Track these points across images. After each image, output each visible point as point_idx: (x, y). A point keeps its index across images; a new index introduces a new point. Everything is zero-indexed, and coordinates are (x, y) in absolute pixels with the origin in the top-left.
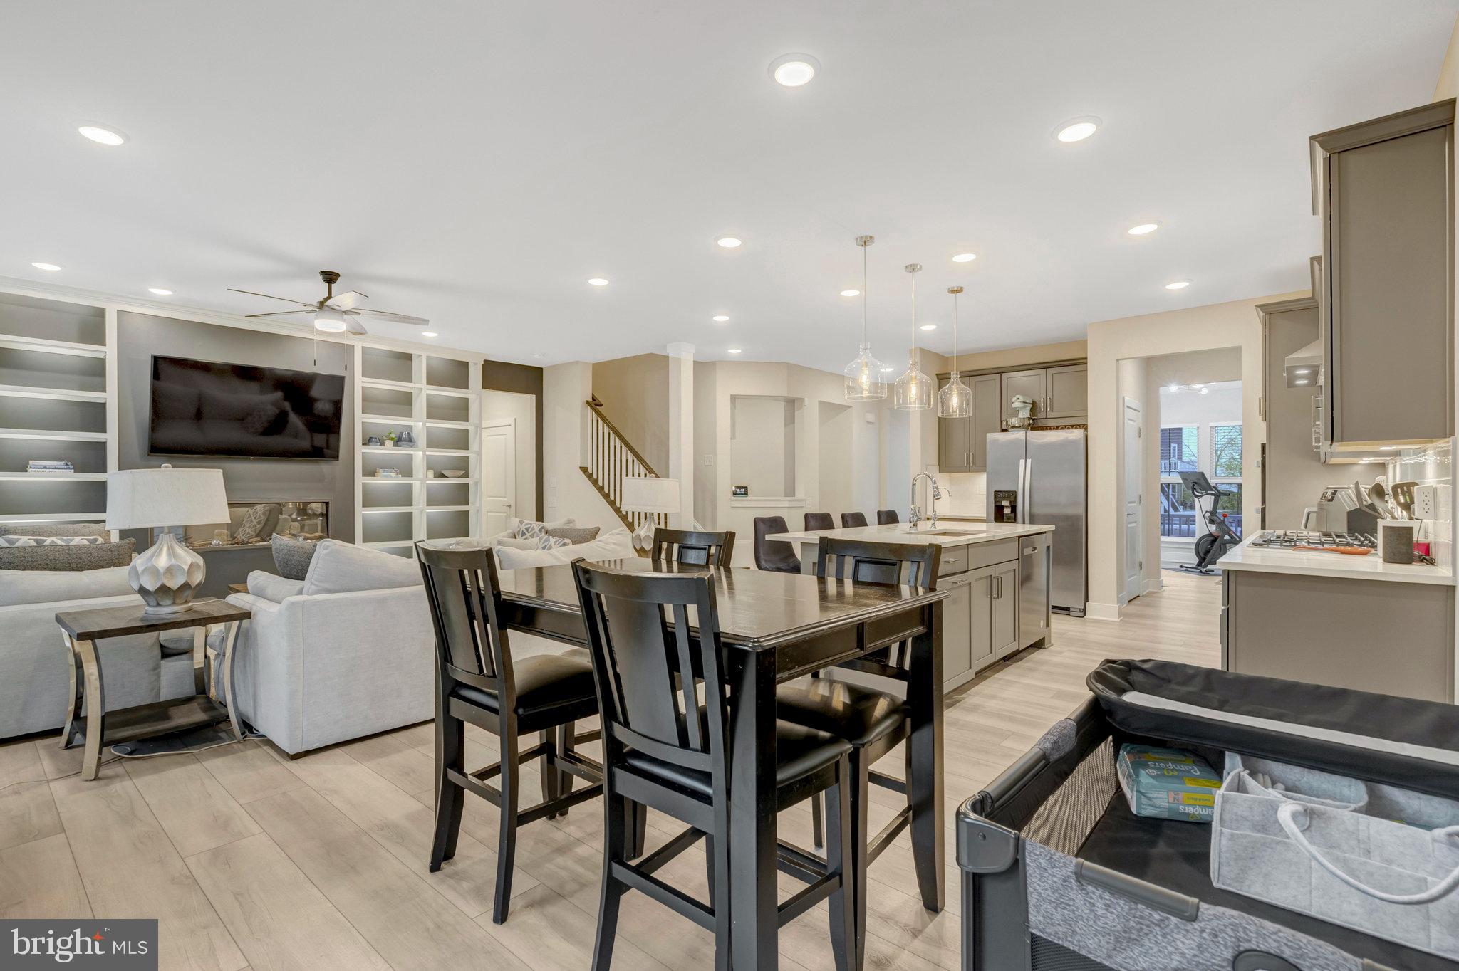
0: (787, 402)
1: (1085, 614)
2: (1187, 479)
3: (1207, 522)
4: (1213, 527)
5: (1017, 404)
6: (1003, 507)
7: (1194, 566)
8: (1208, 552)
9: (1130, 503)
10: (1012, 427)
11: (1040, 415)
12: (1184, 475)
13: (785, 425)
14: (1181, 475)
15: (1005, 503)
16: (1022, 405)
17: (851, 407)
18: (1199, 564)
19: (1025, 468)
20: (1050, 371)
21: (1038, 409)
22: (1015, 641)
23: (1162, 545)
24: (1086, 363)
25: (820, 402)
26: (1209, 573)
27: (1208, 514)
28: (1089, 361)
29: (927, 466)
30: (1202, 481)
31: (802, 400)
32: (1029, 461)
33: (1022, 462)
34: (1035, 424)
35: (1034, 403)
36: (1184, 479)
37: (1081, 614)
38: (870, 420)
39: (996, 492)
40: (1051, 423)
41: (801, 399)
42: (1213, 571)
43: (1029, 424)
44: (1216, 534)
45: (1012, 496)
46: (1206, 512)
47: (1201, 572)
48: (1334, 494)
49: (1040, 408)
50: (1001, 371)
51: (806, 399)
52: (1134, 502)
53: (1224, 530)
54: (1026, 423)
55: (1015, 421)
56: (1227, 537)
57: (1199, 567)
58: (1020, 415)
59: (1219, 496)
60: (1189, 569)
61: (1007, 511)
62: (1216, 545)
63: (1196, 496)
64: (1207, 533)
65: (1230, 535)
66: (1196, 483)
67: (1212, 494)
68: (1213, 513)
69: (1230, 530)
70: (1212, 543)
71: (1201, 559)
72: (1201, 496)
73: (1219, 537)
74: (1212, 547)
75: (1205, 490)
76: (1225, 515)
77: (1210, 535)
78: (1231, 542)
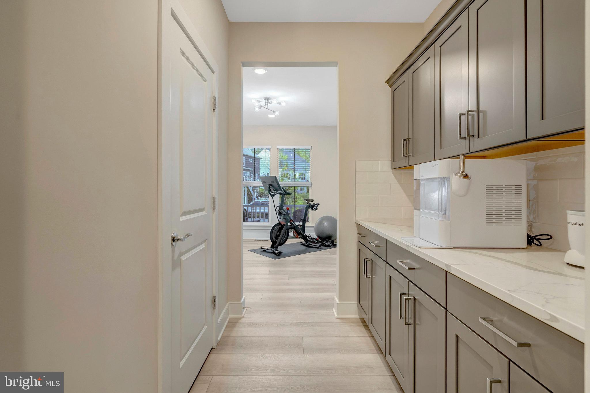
2: (265, 182)
3: (278, 214)
4: (281, 218)
7: (269, 248)
8: (277, 237)
9: (185, 214)
12: (264, 180)
14: (261, 180)
18: (272, 247)
23: (244, 228)
26: (279, 255)
27: (278, 209)
30: (275, 184)
36: (264, 182)
42: (281, 253)
44: (283, 222)
46: (277, 207)
47: (274, 253)
52: (202, 210)
53: (287, 219)
56: (289, 224)
57: (272, 250)
59: (284, 195)
60: (266, 250)
62: (283, 231)
63: (271, 195)
64: (278, 222)
65: (291, 223)
66: (271, 185)
67: (280, 194)
68: (281, 207)
69: (291, 219)
70: (280, 230)
71: (274, 243)
72: (274, 195)
73: (284, 225)
74: (281, 232)
75: (277, 191)
76: (288, 209)
77: (279, 224)
78: (291, 228)
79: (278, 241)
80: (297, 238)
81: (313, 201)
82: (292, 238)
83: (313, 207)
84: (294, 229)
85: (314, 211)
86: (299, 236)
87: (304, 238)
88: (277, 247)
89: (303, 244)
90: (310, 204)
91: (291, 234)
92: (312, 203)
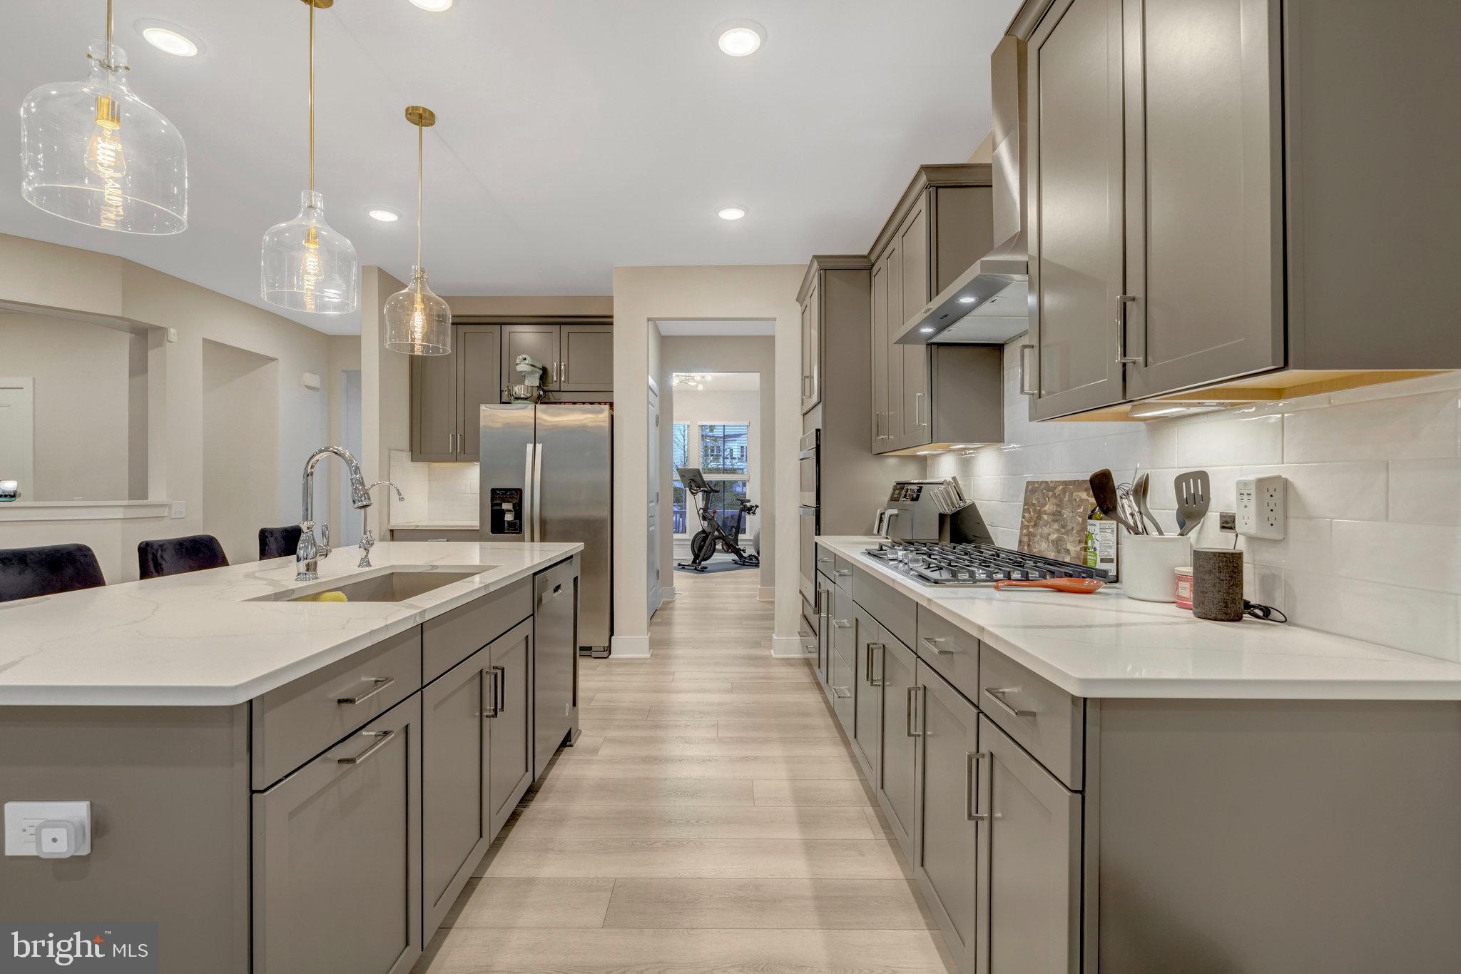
0: (136, 334)
1: (610, 653)
2: (684, 476)
3: (701, 518)
4: (706, 523)
5: (522, 367)
6: (503, 512)
7: (691, 563)
8: (700, 548)
9: (651, 502)
10: (517, 398)
11: (552, 387)
12: (682, 473)
13: (132, 374)
14: (679, 473)
15: (505, 506)
16: (528, 368)
17: (273, 359)
18: (694, 562)
19: (533, 456)
20: (565, 329)
21: (549, 379)
22: (527, 771)
24: (612, 324)
25: (205, 340)
26: (704, 570)
27: (701, 511)
28: (615, 320)
29: (390, 450)
30: (697, 479)
31: (161, 331)
32: (539, 447)
33: (530, 447)
34: (545, 395)
35: (544, 370)
36: (682, 476)
37: (606, 654)
38: (312, 384)
39: (493, 491)
40: (565, 397)
41: (160, 328)
42: (706, 568)
43: (539, 396)
44: (708, 530)
45: (515, 495)
46: (700, 508)
47: (696, 569)
48: (920, 490)
49: (553, 376)
50: (502, 322)
51: (172, 331)
53: (714, 526)
54: (535, 394)
55: (519, 390)
56: (716, 533)
57: (694, 565)
58: (527, 383)
59: (710, 492)
60: (687, 567)
61: (509, 517)
62: (708, 541)
63: (692, 493)
64: (701, 529)
65: (718, 531)
66: (692, 480)
67: (704, 491)
68: (705, 509)
69: (719, 526)
70: (705, 539)
71: (696, 557)
72: (696, 493)
73: (710, 533)
74: (705, 543)
75: (699, 487)
76: (715, 512)
77: (704, 531)
78: (718, 538)
79: (702, 555)
80: (727, 552)
81: (749, 501)
82: (719, 551)
83: (750, 510)
84: (724, 540)
85: (752, 516)
86: (730, 550)
87: (738, 552)
88: (700, 563)
89: (736, 563)
90: (745, 506)
91: (719, 546)
92: (748, 505)
